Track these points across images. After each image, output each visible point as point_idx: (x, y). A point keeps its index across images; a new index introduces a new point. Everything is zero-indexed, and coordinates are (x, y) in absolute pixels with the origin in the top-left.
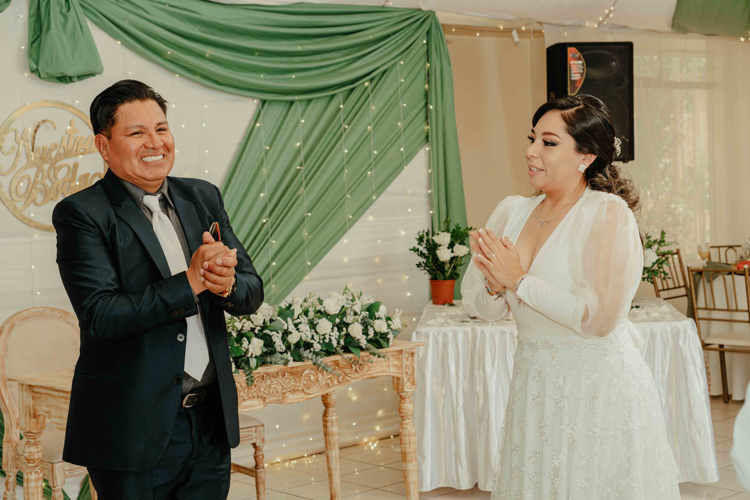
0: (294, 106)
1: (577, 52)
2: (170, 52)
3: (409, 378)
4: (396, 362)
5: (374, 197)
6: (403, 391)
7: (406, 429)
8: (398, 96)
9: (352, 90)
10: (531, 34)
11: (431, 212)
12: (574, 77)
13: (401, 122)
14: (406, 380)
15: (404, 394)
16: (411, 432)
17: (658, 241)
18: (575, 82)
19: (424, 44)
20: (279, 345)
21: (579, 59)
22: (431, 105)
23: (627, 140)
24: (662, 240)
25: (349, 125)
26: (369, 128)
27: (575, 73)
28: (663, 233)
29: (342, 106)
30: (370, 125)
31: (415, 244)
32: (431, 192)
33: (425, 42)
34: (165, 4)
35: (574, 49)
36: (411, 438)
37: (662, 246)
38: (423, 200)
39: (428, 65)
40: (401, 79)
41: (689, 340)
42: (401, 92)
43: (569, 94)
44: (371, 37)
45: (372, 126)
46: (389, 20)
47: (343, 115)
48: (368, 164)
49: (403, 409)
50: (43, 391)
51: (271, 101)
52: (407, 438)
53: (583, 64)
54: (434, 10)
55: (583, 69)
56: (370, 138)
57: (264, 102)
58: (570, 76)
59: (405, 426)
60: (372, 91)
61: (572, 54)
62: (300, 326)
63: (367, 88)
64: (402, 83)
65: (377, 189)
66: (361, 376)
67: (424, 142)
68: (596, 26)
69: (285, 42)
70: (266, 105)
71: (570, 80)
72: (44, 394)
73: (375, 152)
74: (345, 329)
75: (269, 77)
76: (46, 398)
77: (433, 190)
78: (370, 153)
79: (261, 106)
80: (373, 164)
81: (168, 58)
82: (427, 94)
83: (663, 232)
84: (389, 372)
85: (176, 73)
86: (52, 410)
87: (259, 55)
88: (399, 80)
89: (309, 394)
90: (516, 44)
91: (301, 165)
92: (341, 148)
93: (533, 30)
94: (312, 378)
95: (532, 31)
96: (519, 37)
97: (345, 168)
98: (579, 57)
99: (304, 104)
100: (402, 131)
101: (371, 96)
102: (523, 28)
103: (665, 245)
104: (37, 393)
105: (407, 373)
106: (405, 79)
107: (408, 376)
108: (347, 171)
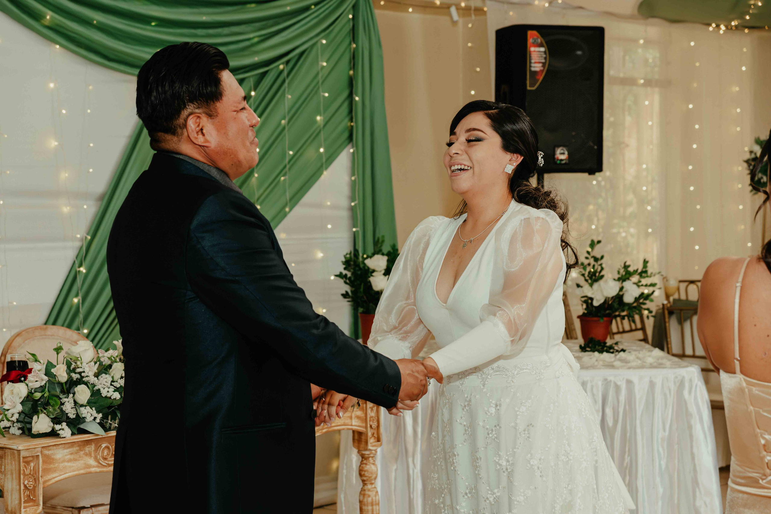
1: (538, 37)
2: (50, 16)
3: (373, 434)
4: (359, 413)
5: (287, 209)
6: (366, 449)
7: (369, 496)
8: (318, 83)
9: (265, 73)
10: (472, 12)
11: (354, 230)
12: (534, 67)
13: (321, 116)
14: (370, 434)
15: (367, 452)
16: (374, 500)
17: (639, 271)
18: (535, 73)
19: (350, 19)
21: (541, 45)
22: (357, 96)
23: (596, 147)
24: (644, 270)
26: (283, 122)
27: (535, 63)
28: (645, 262)
29: (253, 93)
30: (284, 118)
31: (341, 268)
32: (355, 205)
33: (351, 16)
35: (535, 32)
36: (374, 507)
37: (644, 277)
38: (345, 214)
39: (354, 46)
40: (322, 61)
41: (696, 391)
42: (322, 77)
43: (529, 88)
44: (288, 8)
45: (287, 119)
47: (254, 103)
48: (281, 167)
49: (365, 471)
52: (370, 508)
53: (545, 52)
55: (545, 58)
56: (285, 135)
58: (530, 66)
59: (367, 492)
60: (288, 75)
61: (533, 39)
63: (282, 72)
64: (323, 67)
65: (291, 199)
66: (320, 430)
67: (347, 142)
68: (547, 5)
69: (186, 10)
71: (530, 70)
73: (291, 153)
77: (357, 202)
78: (284, 154)
80: (288, 167)
81: (47, 24)
82: (351, 82)
83: (645, 260)
84: (352, 425)
87: (156, 25)
88: (320, 63)
90: (455, 23)
95: (473, 8)
96: (459, 15)
97: (255, 170)
98: (541, 42)
100: (322, 126)
101: (287, 81)
102: (463, 5)
103: (647, 276)
105: (371, 426)
106: (326, 62)
107: (373, 431)
108: (256, 175)
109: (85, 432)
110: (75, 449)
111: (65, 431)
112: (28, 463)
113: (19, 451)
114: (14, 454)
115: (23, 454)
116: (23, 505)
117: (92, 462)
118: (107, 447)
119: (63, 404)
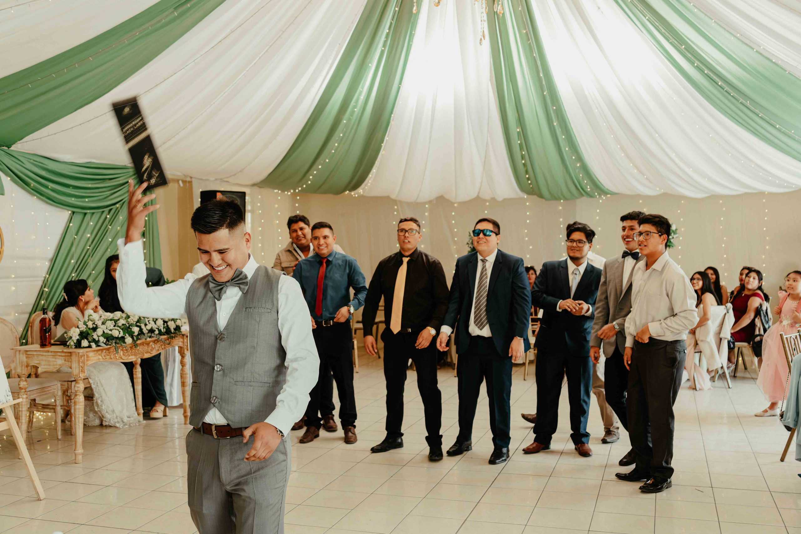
0: (87, 216)
1: (221, 195)
2: (33, 184)
4: (182, 340)
7: (185, 371)
9: (111, 209)
10: (187, 183)
15: (184, 355)
20: (145, 331)
25: (110, 225)
29: (108, 216)
34: (31, 159)
35: (220, 193)
45: (120, 227)
47: (108, 220)
49: (183, 362)
50: (35, 353)
51: (76, 212)
52: (185, 376)
56: (120, 233)
57: (73, 213)
60: (120, 209)
62: (150, 322)
63: (118, 208)
69: (83, 182)
70: (75, 214)
72: (36, 355)
74: (166, 324)
75: (76, 199)
76: (37, 357)
79: (72, 214)
81: (32, 188)
84: (179, 344)
85: (35, 195)
86: (41, 362)
87: (72, 188)
89: (151, 354)
91: (90, 246)
92: (107, 238)
94: (153, 346)
95: (188, 181)
96: (184, 184)
99: (91, 214)
101: (120, 211)
104: (30, 355)
105: (185, 345)
108: (109, 250)
109: (100, 346)
110: (95, 352)
111: (93, 345)
112: (81, 357)
113: (79, 353)
114: (76, 354)
115: (80, 354)
116: (80, 372)
117: (100, 357)
118: (105, 352)
119: (93, 336)
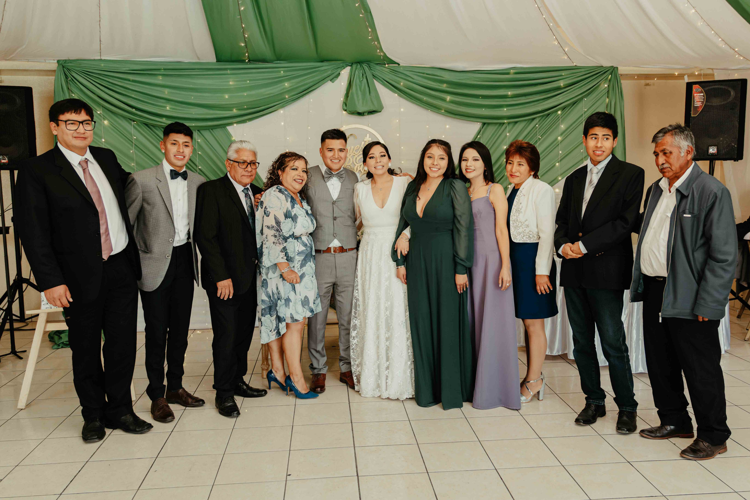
0: (504, 125)
2: (425, 98)
5: (560, 179)
8: (582, 119)
9: (547, 116)
25: (541, 136)
26: (559, 138)
29: (538, 126)
30: (559, 136)
33: (607, 86)
39: (607, 100)
42: (584, 117)
44: (562, 84)
45: (561, 137)
46: (575, 74)
47: (540, 131)
48: (555, 160)
51: (489, 124)
54: (615, 66)
56: (559, 144)
57: (484, 124)
60: (562, 116)
63: (559, 115)
65: (562, 174)
70: (485, 126)
75: (489, 110)
78: (559, 152)
79: (482, 126)
80: (559, 159)
81: (424, 102)
85: (428, 109)
87: (482, 98)
88: (584, 110)
93: (703, 74)
99: (512, 123)
101: (560, 120)
102: (697, 73)
106: (588, 109)
